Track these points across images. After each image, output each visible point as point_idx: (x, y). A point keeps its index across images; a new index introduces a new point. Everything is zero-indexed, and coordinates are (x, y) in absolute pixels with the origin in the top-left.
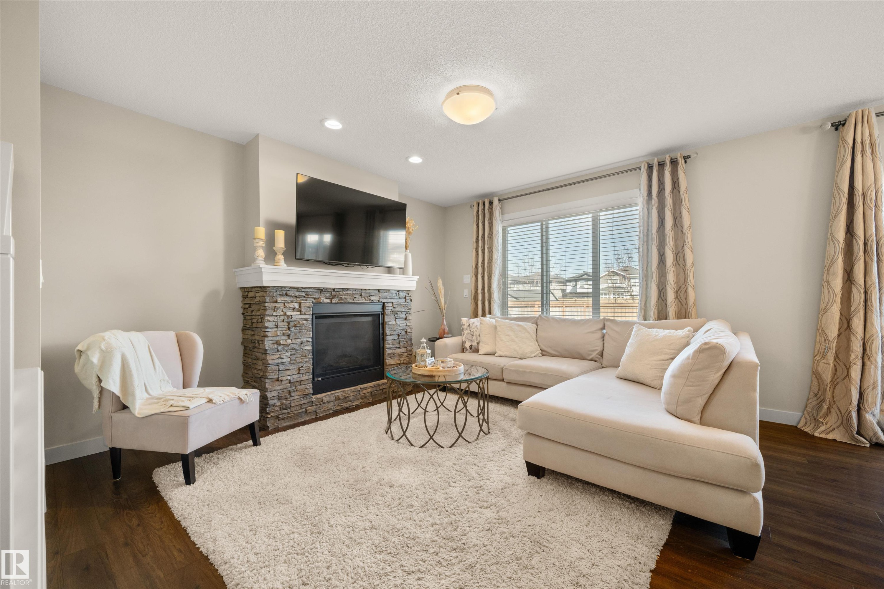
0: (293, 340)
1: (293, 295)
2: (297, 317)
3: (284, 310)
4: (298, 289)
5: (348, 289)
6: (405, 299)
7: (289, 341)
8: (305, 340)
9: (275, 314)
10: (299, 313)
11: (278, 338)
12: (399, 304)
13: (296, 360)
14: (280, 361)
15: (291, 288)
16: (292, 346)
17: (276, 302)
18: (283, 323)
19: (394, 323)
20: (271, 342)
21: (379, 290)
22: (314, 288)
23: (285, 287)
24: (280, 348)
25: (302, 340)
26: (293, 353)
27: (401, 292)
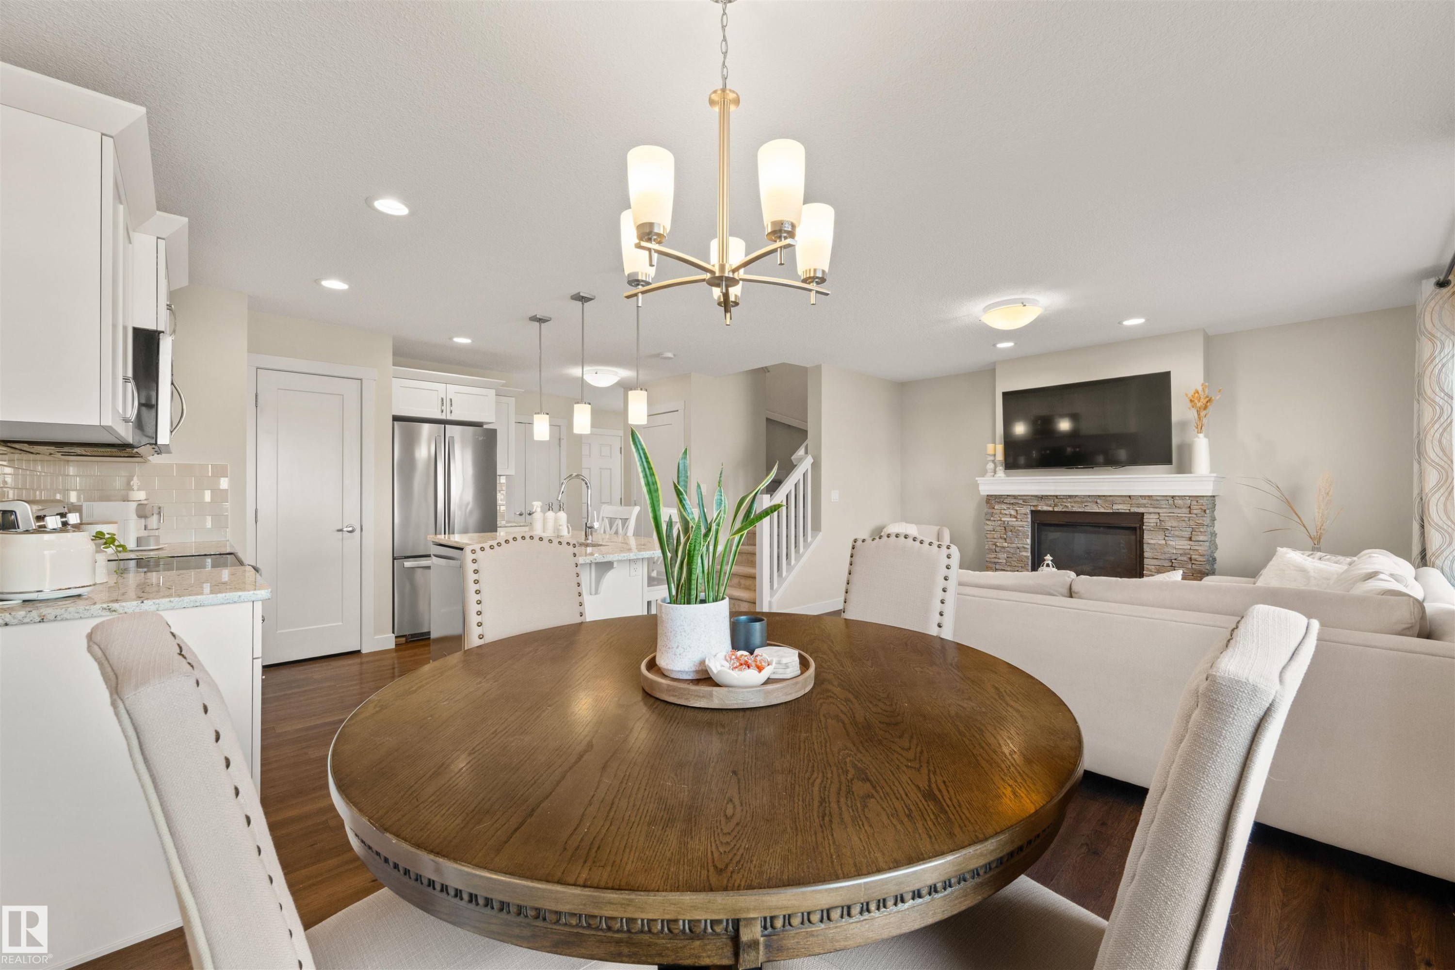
0: (1009, 544)
1: (1008, 502)
2: (1013, 523)
3: (1000, 515)
4: (1015, 497)
5: (1076, 496)
6: (1188, 510)
7: (1006, 545)
8: (1021, 545)
9: (992, 519)
10: (1015, 519)
11: (996, 540)
12: (1173, 516)
13: (1011, 563)
14: (996, 560)
15: (1007, 495)
16: (1008, 549)
17: (994, 508)
18: (1000, 528)
19: (1164, 542)
20: (990, 543)
21: (1130, 497)
22: (1032, 496)
23: (1002, 496)
24: (998, 549)
25: (1018, 545)
26: (1009, 556)
27: (1177, 498)
